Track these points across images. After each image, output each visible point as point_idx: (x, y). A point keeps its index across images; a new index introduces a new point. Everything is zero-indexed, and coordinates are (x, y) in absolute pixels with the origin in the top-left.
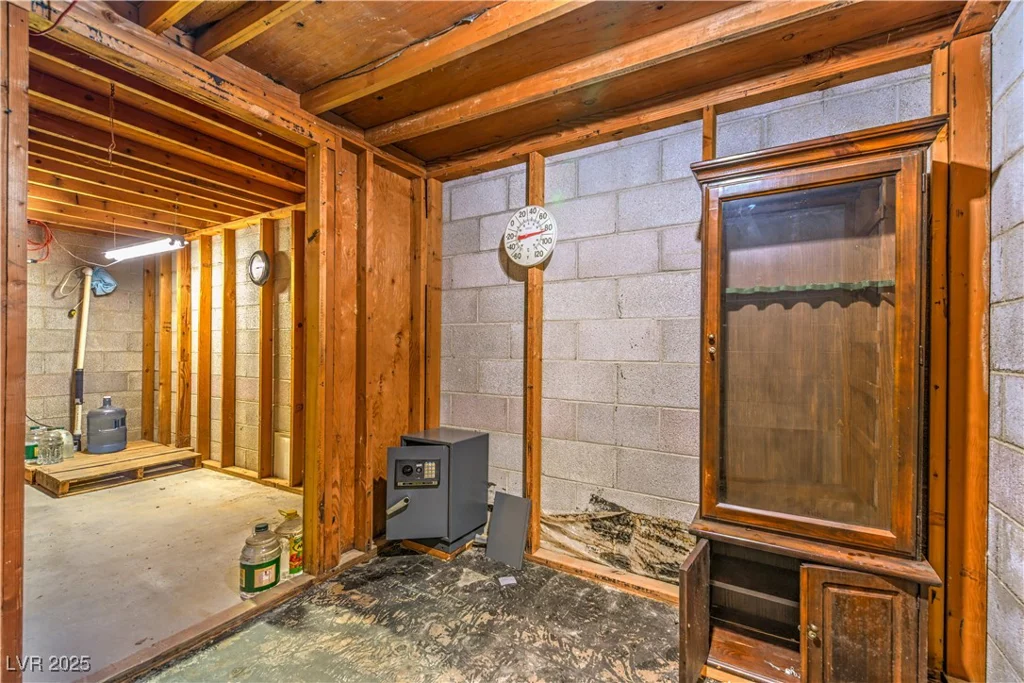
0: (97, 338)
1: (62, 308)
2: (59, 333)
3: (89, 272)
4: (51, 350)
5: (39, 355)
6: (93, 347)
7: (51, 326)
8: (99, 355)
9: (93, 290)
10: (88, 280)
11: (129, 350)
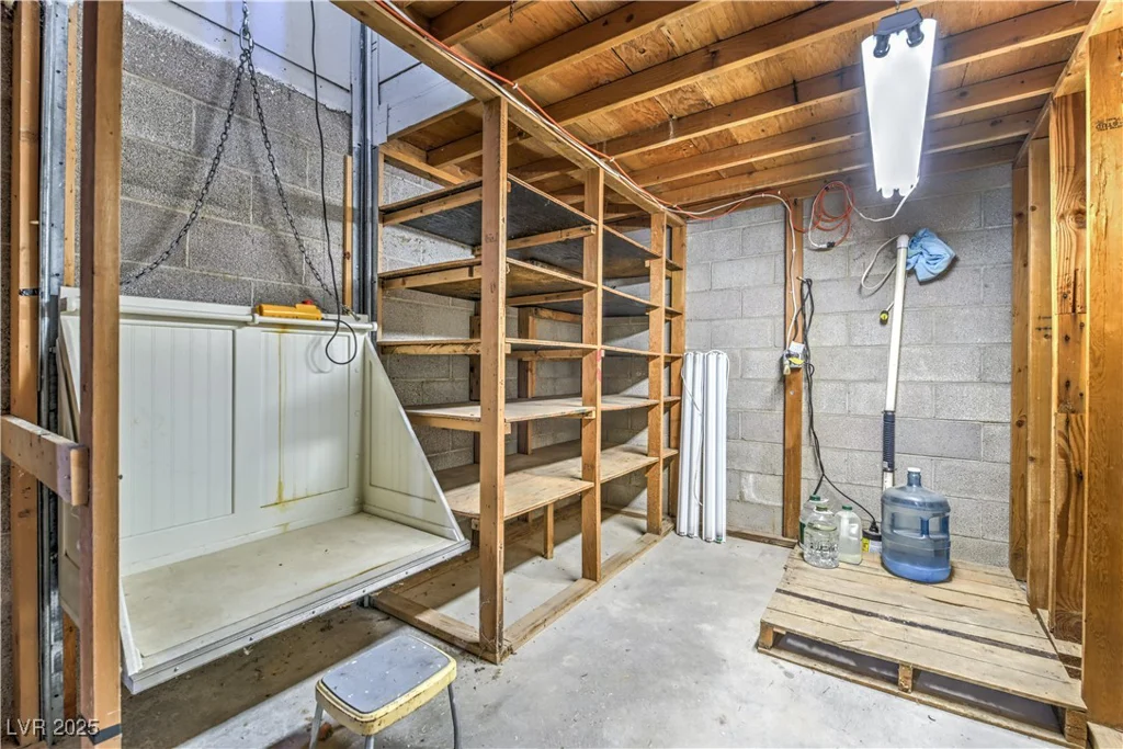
0: (925, 357)
1: (872, 311)
2: (868, 350)
3: (903, 241)
4: (856, 378)
5: (842, 386)
6: (918, 373)
7: (857, 341)
8: (927, 388)
9: (911, 272)
10: (902, 254)
11: (982, 381)
